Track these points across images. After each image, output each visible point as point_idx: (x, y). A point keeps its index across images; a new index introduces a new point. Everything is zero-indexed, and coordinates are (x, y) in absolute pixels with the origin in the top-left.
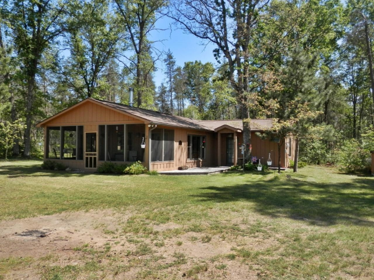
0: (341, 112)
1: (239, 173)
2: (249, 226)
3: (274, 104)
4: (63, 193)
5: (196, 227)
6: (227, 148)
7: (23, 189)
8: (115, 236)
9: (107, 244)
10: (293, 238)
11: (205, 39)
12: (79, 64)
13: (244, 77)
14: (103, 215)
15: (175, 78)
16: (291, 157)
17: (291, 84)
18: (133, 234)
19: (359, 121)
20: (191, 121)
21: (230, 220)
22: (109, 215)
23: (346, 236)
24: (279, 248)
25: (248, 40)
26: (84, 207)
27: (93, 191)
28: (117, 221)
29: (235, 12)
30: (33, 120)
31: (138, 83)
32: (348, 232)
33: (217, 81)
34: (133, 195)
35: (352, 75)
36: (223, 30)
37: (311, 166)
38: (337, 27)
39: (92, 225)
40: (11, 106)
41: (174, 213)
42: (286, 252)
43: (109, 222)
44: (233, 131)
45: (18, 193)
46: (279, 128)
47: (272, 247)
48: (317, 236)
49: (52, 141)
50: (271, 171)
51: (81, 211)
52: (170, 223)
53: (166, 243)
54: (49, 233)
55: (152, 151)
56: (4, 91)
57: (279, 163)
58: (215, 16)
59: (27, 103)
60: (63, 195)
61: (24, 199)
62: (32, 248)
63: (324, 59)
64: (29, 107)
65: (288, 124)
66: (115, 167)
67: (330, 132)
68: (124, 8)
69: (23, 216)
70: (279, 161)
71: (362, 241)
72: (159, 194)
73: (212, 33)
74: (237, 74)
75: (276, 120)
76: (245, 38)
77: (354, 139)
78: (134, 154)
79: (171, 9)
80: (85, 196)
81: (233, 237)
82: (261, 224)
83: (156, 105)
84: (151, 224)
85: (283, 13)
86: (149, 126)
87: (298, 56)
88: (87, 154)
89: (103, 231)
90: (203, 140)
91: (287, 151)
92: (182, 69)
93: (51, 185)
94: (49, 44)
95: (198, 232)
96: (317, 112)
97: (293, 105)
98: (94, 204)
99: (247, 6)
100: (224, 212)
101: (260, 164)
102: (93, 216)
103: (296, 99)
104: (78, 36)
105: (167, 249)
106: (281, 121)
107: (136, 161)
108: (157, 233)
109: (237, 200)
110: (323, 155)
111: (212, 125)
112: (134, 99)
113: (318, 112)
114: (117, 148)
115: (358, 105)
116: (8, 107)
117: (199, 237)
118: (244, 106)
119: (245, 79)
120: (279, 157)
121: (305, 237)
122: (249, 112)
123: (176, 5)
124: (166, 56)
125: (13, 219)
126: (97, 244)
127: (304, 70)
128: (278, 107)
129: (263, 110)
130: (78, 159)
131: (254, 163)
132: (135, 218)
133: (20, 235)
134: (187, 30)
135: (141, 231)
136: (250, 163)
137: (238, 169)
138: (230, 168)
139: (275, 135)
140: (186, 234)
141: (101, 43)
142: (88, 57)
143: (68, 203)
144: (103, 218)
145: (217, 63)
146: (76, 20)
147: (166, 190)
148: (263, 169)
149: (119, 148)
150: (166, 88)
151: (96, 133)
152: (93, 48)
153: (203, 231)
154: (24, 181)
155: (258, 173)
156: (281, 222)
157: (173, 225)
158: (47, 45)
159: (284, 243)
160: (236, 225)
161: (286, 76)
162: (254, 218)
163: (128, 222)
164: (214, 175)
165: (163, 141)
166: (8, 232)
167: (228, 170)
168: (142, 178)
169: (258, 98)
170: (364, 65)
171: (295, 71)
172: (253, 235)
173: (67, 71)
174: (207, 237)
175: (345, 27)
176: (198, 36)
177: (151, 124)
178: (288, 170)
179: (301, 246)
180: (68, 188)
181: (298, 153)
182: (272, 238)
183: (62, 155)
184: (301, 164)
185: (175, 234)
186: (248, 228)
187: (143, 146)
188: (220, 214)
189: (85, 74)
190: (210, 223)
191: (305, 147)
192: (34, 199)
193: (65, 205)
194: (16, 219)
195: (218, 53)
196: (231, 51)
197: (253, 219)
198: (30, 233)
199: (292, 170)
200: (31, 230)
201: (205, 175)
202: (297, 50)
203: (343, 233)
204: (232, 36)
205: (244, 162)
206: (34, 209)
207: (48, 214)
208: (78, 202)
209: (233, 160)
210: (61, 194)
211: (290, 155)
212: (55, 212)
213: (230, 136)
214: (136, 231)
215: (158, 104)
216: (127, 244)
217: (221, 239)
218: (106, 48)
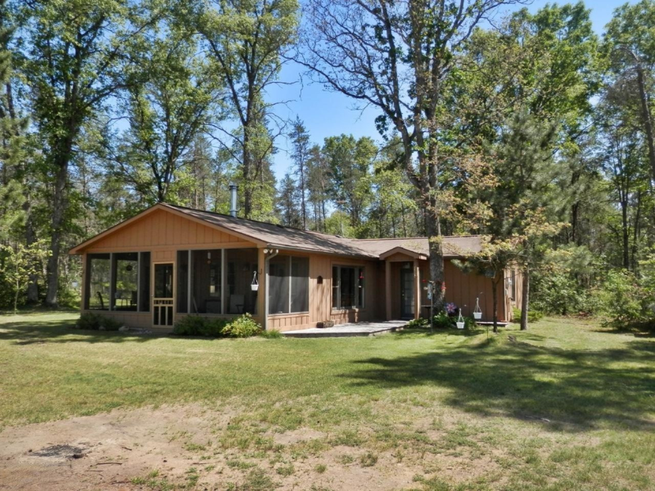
0: (600, 222)
1: (423, 332)
2: (444, 434)
3: (485, 211)
4: (113, 372)
5: (350, 436)
6: (402, 287)
7: (43, 366)
8: (206, 455)
9: (191, 472)
10: (524, 458)
11: (361, 100)
12: (145, 144)
13: (430, 164)
14: (185, 414)
15: (309, 164)
16: (515, 303)
17: (511, 175)
18: (237, 451)
19: (633, 237)
20: (338, 240)
21: (411, 423)
22: (196, 415)
23: (620, 451)
24: (500, 476)
25: (435, 101)
26: (151, 399)
27: (167, 368)
28: (209, 426)
29: (411, 52)
30: (63, 241)
31: (245, 174)
32: (622, 445)
33: (382, 171)
34: (238, 376)
35: (618, 157)
36: (392, 83)
37: (551, 318)
38: (589, 75)
39: (166, 434)
40: (26, 217)
41: (311, 410)
42: (513, 484)
43: (195, 429)
44: (412, 258)
45: (34, 374)
46: (494, 253)
47: (487, 475)
48: (568, 452)
49: (95, 277)
50: (481, 328)
51: (145, 408)
52: (304, 429)
53: (296, 469)
54: (88, 450)
55: (270, 294)
56: (14, 193)
57: (494, 314)
58: (377, 60)
59: (53, 212)
60: (114, 378)
61: (44, 385)
62: (58, 479)
63: (568, 130)
64: (56, 219)
65: (509, 245)
66: (205, 324)
67: (584, 258)
68: (220, 48)
69: (44, 419)
70: (495, 311)
71: (649, 462)
72: (284, 373)
73: (374, 90)
74: (418, 158)
75: (489, 238)
76: (430, 97)
77: (625, 270)
78: (238, 300)
79: (301, 50)
80: (153, 379)
81: (416, 455)
82: (467, 430)
83: (277, 211)
84: (269, 432)
85: (495, 52)
86: (266, 251)
87: (523, 127)
88: (157, 302)
89: (184, 446)
90: (360, 275)
91: (508, 293)
92: (321, 149)
93: (93, 359)
94: (92, 111)
95: (353, 446)
96: (558, 223)
97: (517, 212)
98: (168, 394)
99: (432, 43)
100: (398, 407)
101: (460, 316)
102: (166, 417)
103: (522, 201)
104: (143, 96)
105: (299, 480)
106: (496, 241)
107: (242, 313)
108: (280, 448)
109: (422, 384)
110: (571, 298)
111: (375, 248)
112: (240, 203)
113: (560, 224)
114: (209, 289)
115: (631, 208)
116: (21, 220)
117: (356, 456)
118: (431, 214)
119: (431, 167)
120: (495, 304)
121: (547, 455)
122: (439, 225)
123: (311, 43)
124: (293, 127)
125: (24, 424)
126: (174, 472)
127: (535, 151)
128: (490, 217)
129: (465, 222)
130: (141, 310)
131: (450, 314)
132: (242, 420)
133: (37, 454)
134: (330, 84)
135: (252, 445)
136: (442, 314)
137: (422, 325)
138: (408, 323)
139: (486, 264)
140: (332, 451)
141: (182, 108)
142: (160, 132)
143: (122, 393)
144: (184, 420)
145: (382, 140)
146: (140, 70)
147: (295, 366)
148: (466, 326)
149: (212, 288)
150: (294, 182)
151: (172, 264)
152: (168, 115)
153: (363, 445)
154: (46, 352)
155: (456, 332)
156: (502, 426)
157: (309, 434)
158: (89, 112)
159: (509, 466)
160: (421, 432)
161: (503, 162)
162: (453, 418)
163: (229, 429)
164: (379, 337)
165: (290, 278)
166: (15, 448)
167: (405, 327)
168: (252, 343)
169: (454, 201)
170: (638, 140)
171: (519, 154)
172: (452, 451)
173: (123, 154)
174: (369, 456)
175: (602, 76)
176: (348, 94)
177: (269, 248)
178: (511, 327)
179: (539, 472)
180: (122, 363)
181: (528, 296)
182: (487, 458)
183: (113, 302)
184: (534, 315)
185: (313, 451)
186: (444, 438)
187: (255, 287)
188: (392, 411)
189: (154, 160)
190: (375, 429)
191: (539, 283)
192: (62, 386)
193: (118, 396)
194: (30, 423)
195: (384, 124)
196: (406, 120)
197: (452, 420)
198: (55, 450)
199: (518, 326)
200: (56, 444)
201: (365, 337)
202: (521, 117)
203: (614, 447)
204: (407, 94)
205: (432, 313)
206: (63, 404)
207: (87, 414)
208: (139, 389)
209: (413, 308)
210: (110, 375)
211: (513, 300)
212: (100, 409)
213: (407, 267)
214: (244, 445)
215: (280, 210)
216: (228, 471)
217: (395, 460)
218: (191, 115)
